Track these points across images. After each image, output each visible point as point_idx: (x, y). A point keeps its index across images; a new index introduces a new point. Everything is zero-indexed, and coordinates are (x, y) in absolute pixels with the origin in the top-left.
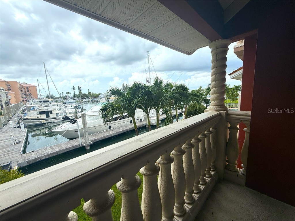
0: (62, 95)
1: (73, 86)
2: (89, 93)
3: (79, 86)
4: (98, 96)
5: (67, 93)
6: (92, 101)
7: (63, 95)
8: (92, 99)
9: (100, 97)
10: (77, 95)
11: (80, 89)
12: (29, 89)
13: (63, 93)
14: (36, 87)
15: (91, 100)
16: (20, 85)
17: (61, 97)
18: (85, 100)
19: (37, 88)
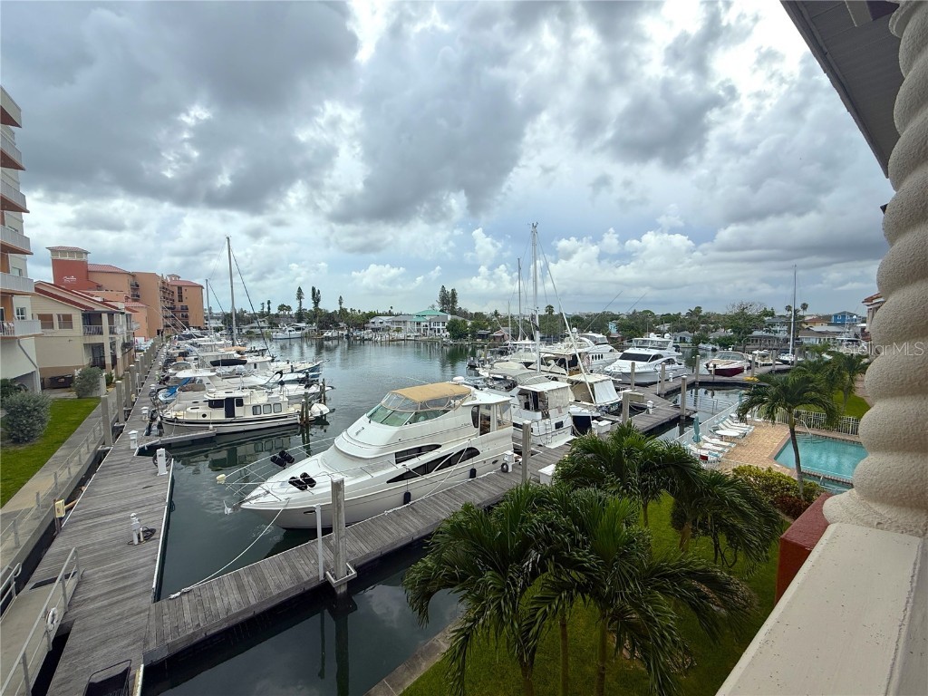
0: (266, 310)
1: (299, 288)
2: (343, 311)
3: (313, 289)
4: (368, 323)
5: (282, 307)
6: (348, 336)
7: (269, 308)
8: (349, 331)
9: (373, 326)
10: (307, 314)
11: (316, 297)
12: (184, 294)
13: (269, 302)
14: (202, 287)
15: (345, 333)
16: (164, 283)
17: (262, 315)
18: (330, 334)
19: (204, 291)
